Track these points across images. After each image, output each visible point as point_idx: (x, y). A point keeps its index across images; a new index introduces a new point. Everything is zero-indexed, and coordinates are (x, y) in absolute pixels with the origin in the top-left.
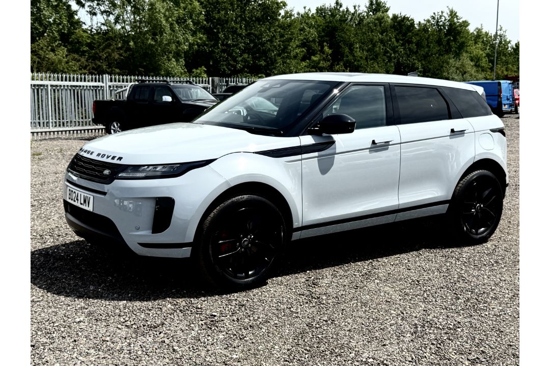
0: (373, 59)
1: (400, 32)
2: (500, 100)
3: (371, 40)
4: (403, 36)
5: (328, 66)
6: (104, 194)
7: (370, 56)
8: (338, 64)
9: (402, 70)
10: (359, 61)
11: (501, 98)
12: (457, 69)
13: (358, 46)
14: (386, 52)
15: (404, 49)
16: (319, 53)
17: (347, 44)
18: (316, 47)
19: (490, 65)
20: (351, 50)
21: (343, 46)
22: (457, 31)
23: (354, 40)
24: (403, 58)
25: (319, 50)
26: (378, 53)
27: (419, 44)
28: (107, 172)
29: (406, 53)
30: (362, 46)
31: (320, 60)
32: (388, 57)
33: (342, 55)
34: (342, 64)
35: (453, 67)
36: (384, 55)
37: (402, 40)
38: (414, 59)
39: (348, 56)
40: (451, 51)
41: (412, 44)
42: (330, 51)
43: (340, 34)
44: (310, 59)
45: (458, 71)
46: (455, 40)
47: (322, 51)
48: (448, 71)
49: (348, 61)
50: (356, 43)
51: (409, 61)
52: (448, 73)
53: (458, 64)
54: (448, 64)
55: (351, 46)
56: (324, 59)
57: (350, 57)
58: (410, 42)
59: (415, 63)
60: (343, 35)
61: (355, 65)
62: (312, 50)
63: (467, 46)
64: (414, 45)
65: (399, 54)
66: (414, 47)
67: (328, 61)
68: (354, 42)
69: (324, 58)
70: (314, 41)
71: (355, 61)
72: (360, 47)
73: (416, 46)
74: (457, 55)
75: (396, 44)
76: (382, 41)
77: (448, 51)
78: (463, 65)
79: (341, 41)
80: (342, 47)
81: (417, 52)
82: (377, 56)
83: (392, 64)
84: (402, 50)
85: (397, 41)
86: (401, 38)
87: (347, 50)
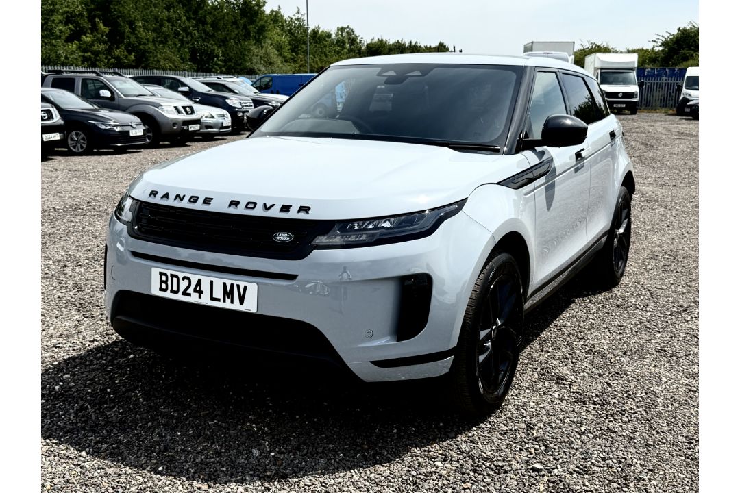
0: (161, 42)
1: (190, 9)
2: (334, 97)
3: (156, 18)
4: (194, 14)
5: (106, 50)
6: (292, 277)
7: (158, 38)
8: (118, 48)
9: (198, 58)
10: (145, 44)
11: (336, 96)
12: (261, 58)
13: (140, 24)
14: (177, 34)
15: (198, 30)
16: (89, 31)
17: (127, 21)
18: (84, 23)
19: (293, 55)
20: (133, 29)
21: (122, 23)
22: (253, 12)
23: (136, 16)
24: (198, 42)
25: (90, 29)
26: (168, 35)
27: (214, 25)
28: (284, 237)
29: (201, 37)
30: (146, 24)
31: (93, 41)
32: (180, 40)
33: (122, 35)
34: (123, 47)
35: (257, 56)
36: (175, 37)
37: (194, 19)
38: (212, 45)
39: (129, 38)
40: (250, 35)
41: (207, 24)
42: (107, 30)
43: (116, 7)
44: (79, 40)
45: (262, 62)
46: (252, 22)
47: (94, 29)
48: (251, 59)
49: (129, 44)
50: (138, 21)
51: (207, 46)
52: (252, 64)
53: (262, 52)
54: (249, 52)
55: (131, 24)
56: (100, 41)
57: (133, 39)
58: (204, 23)
59: (214, 50)
60: (121, 9)
61: (141, 49)
62: (80, 27)
63: (267, 31)
64: (209, 26)
65: (192, 38)
66: (209, 28)
67: (104, 43)
68: (135, 19)
69: (98, 38)
70: (81, 15)
71: (140, 44)
72: (143, 26)
73: (212, 27)
74: (259, 42)
75: (187, 24)
76: (169, 20)
77: (247, 36)
78: (267, 54)
79: (118, 17)
80: (121, 25)
81: (213, 35)
82: (166, 38)
83: (187, 50)
84: (195, 31)
85: (189, 19)
86: (192, 16)
87: (127, 29)
